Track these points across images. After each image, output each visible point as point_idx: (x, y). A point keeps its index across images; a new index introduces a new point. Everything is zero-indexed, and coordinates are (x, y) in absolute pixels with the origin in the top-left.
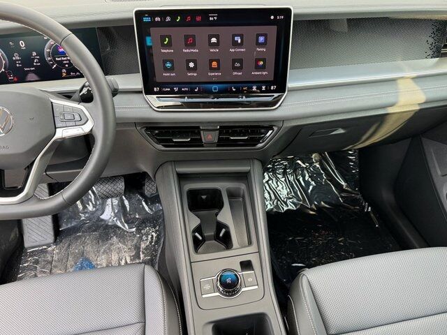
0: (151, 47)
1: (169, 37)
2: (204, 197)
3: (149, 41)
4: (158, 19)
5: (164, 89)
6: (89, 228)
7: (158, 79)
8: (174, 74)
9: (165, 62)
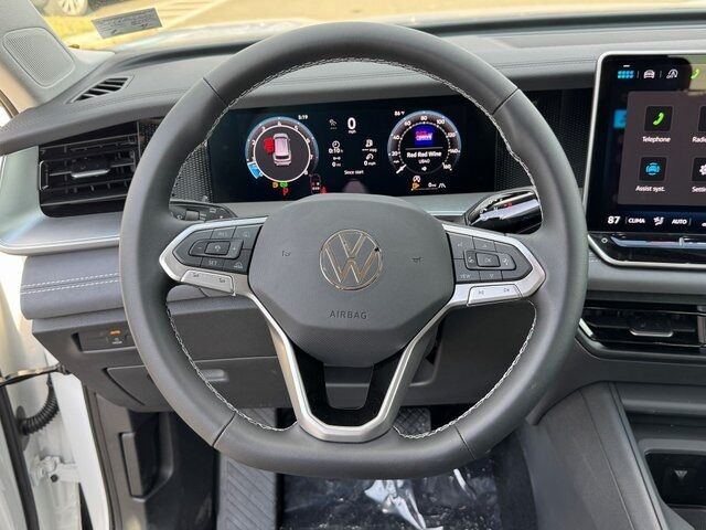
0: (621, 131)
1: (668, 111)
2: (681, 473)
3: (619, 120)
4: (649, 74)
5: (632, 221)
6: (344, 515)
7: (622, 199)
8: (661, 189)
9: (646, 162)
